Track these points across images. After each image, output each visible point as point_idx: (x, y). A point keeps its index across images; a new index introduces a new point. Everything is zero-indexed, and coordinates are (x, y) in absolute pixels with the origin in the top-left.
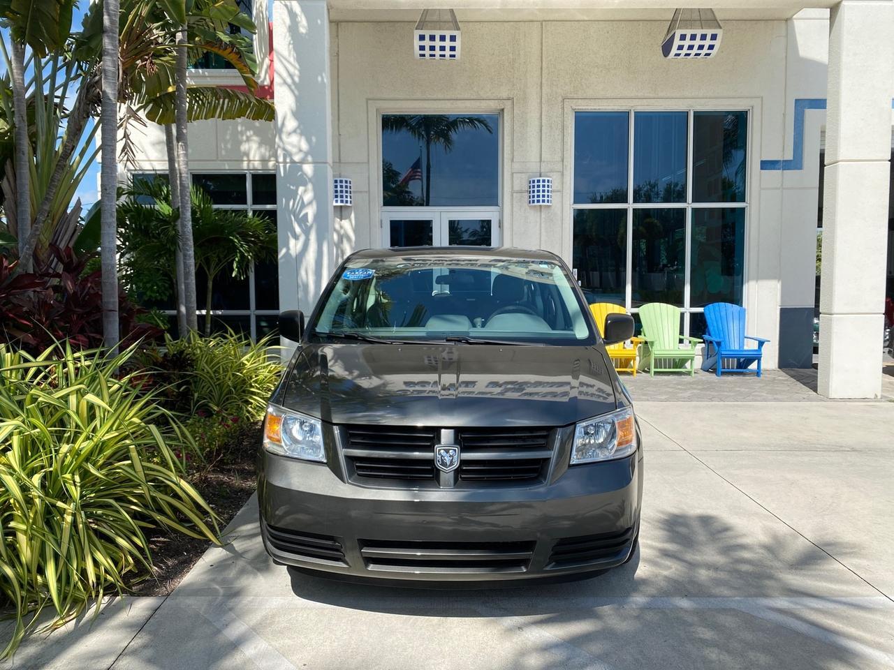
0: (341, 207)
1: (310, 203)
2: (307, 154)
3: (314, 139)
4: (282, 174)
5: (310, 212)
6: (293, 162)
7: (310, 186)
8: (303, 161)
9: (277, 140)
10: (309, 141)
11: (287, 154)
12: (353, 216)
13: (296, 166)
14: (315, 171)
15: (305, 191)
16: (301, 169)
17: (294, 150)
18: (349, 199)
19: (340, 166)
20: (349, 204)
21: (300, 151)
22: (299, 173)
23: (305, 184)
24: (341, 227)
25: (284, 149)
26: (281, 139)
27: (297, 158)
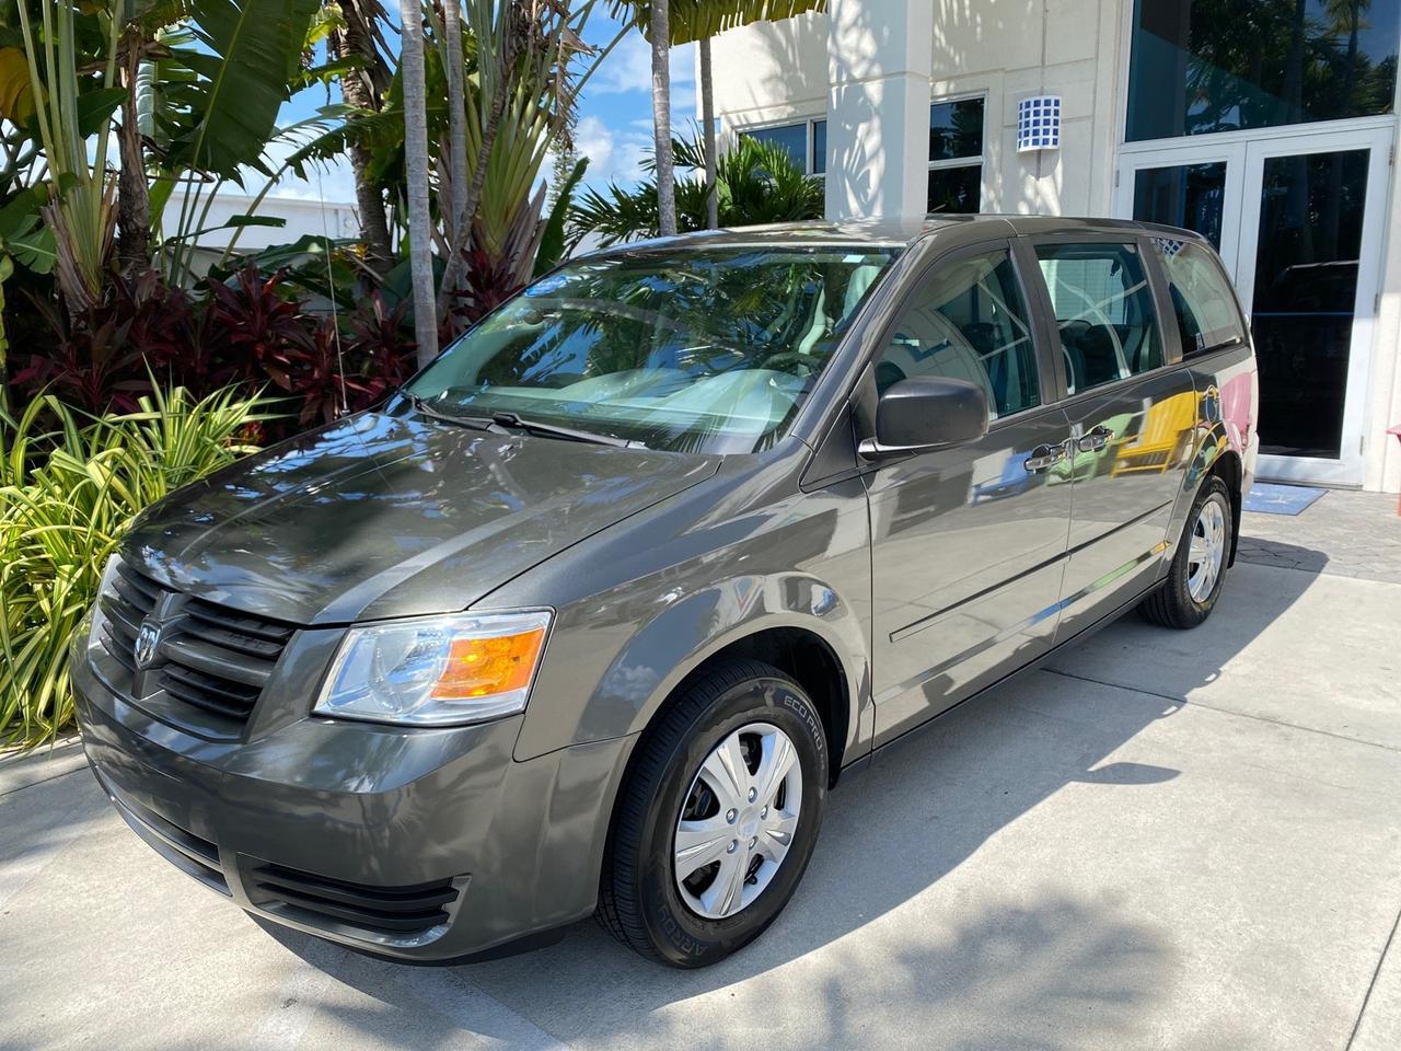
0: (1039, 152)
1: (875, 154)
2: (873, 62)
3: (886, 32)
4: (835, 107)
5: (875, 171)
6: (852, 80)
7: (876, 123)
8: (867, 78)
9: (829, 44)
10: (877, 38)
11: (843, 66)
12: (1059, 168)
13: (856, 86)
14: (885, 92)
15: (868, 133)
16: (862, 91)
17: (853, 59)
18: (1051, 137)
19: (1043, 73)
20: (1050, 146)
21: (864, 58)
22: (861, 100)
23: (868, 119)
24: (1037, 193)
25: (839, 59)
26: (835, 41)
27: (857, 73)
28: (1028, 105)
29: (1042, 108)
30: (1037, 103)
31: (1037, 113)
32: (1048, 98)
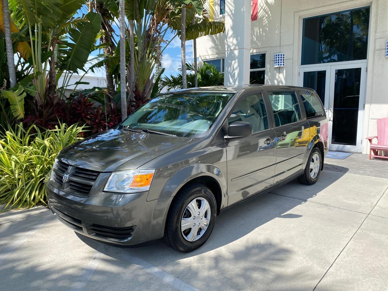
0: (280, 67)
1: (237, 68)
2: (236, 46)
3: (239, 38)
4: (227, 56)
5: (236, 72)
6: (231, 50)
7: (237, 60)
8: (235, 49)
9: (225, 41)
10: (237, 40)
11: (229, 46)
13: (232, 51)
14: (239, 53)
15: (235, 63)
16: (233, 53)
17: (231, 45)
18: (282, 63)
19: (280, 48)
20: (282, 66)
21: (234, 44)
22: (233, 55)
23: (235, 60)
24: (279, 77)
25: (228, 45)
26: (227, 40)
27: (232, 48)
28: (276, 55)
29: (280, 56)
30: (279, 55)
31: (279, 58)
32: (281, 54)
